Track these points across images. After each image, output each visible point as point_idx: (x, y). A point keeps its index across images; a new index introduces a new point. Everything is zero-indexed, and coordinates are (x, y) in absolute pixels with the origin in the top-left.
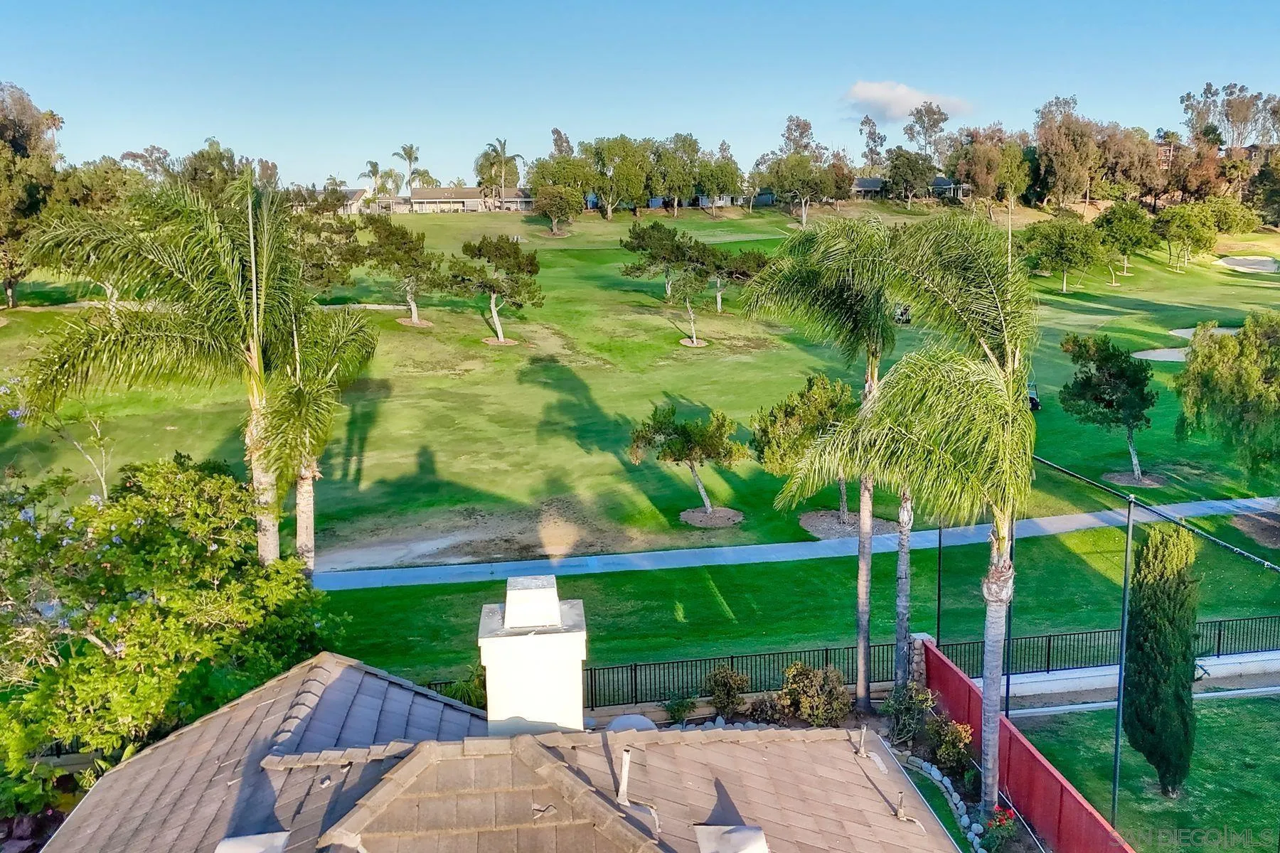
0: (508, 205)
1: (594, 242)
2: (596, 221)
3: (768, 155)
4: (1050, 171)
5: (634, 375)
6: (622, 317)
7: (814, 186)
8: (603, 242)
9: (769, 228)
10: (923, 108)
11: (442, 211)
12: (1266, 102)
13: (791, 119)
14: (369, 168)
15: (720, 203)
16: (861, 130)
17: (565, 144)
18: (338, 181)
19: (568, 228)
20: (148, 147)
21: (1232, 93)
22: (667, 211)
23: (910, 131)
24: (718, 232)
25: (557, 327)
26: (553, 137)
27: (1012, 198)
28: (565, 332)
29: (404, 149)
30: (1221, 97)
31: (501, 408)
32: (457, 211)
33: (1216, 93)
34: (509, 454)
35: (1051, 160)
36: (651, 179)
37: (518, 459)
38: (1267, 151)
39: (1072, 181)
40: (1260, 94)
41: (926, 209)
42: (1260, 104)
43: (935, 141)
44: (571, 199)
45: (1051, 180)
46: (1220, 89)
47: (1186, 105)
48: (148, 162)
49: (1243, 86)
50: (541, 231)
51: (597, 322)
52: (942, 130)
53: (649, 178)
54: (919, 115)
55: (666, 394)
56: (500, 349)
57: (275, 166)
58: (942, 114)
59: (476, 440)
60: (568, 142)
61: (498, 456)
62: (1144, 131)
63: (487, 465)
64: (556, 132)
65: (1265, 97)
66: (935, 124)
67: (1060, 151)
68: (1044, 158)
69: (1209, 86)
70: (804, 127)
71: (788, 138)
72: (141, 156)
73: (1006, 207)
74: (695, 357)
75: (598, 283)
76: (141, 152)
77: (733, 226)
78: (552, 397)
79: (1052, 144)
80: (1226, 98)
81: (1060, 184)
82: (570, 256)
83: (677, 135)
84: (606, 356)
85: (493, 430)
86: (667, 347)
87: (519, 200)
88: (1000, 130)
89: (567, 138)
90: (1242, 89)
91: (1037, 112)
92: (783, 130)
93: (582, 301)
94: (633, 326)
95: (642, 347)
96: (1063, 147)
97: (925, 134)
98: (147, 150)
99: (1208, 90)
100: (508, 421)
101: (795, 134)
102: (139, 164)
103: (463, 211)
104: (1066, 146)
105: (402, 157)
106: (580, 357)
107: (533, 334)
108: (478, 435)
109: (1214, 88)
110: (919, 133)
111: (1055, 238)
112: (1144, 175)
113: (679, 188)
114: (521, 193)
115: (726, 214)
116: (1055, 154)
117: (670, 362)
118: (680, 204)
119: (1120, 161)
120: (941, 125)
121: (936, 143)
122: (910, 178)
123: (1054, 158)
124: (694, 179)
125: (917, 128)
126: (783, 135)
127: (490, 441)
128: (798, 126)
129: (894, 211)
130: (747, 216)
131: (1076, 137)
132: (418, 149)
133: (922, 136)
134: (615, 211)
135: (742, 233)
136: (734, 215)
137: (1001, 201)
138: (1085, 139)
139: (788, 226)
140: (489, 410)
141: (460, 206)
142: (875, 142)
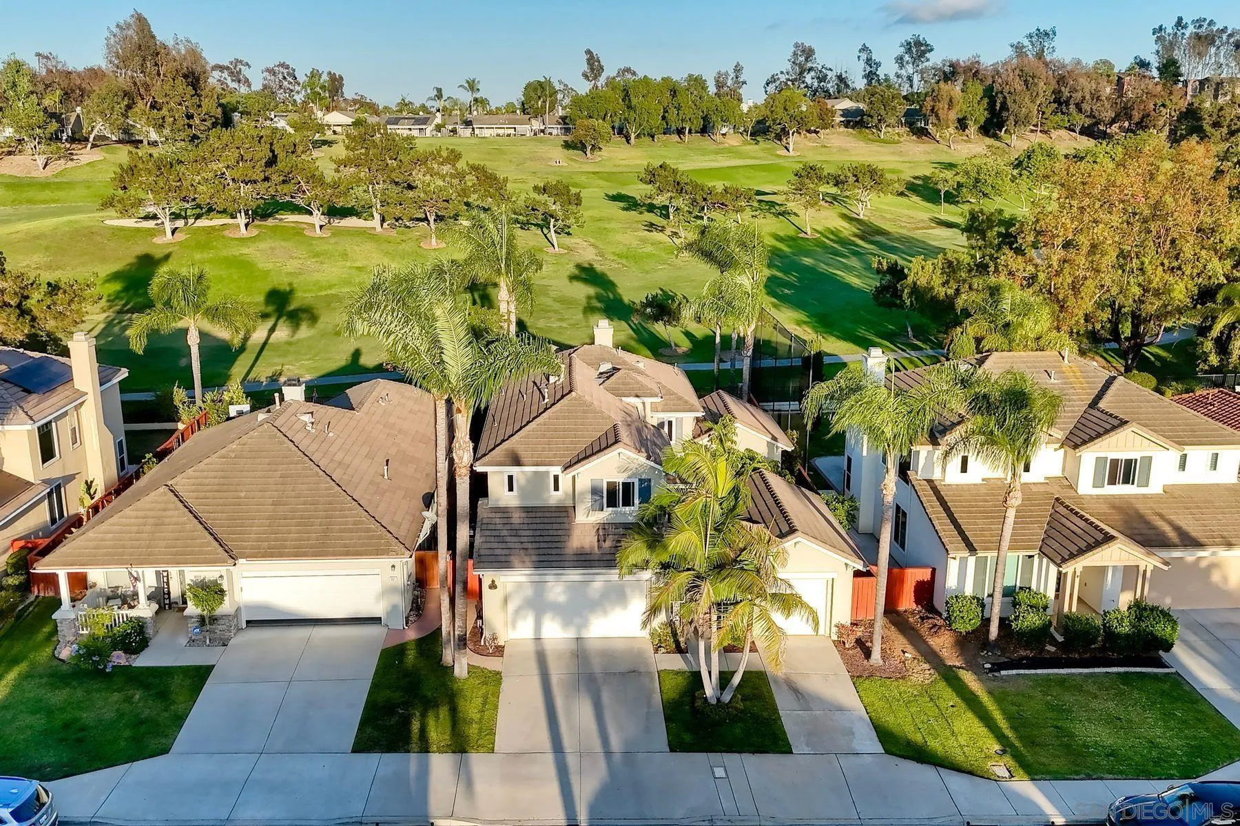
0: (550, 130)
1: (619, 166)
2: (622, 146)
3: (777, 75)
4: (1004, 106)
5: (641, 275)
6: (636, 234)
7: (799, 120)
8: (626, 166)
9: (761, 154)
10: (912, 41)
11: (498, 135)
12: (1230, 36)
13: (796, 45)
14: (435, 93)
15: (724, 130)
16: (859, 57)
17: (596, 64)
18: (406, 101)
19: (599, 153)
20: (233, 60)
21: (1200, 26)
22: (680, 137)
23: (900, 60)
24: (719, 157)
25: (592, 241)
26: (586, 57)
27: (972, 129)
28: (597, 244)
29: (468, 82)
30: (1191, 30)
31: (560, 294)
32: (509, 135)
33: (1185, 27)
34: (566, 319)
35: (1005, 98)
36: (667, 112)
37: (573, 322)
38: (1218, 84)
39: (1022, 116)
40: (1226, 28)
41: (896, 138)
42: (1225, 37)
43: (921, 70)
44: (602, 130)
45: (1005, 114)
46: (1189, 22)
47: (1157, 37)
48: (232, 73)
49: (1212, 20)
50: (576, 155)
51: (619, 237)
52: (928, 60)
53: (666, 111)
54: (908, 47)
55: (661, 290)
56: (556, 255)
57: (341, 78)
58: (927, 45)
59: (549, 311)
60: (599, 62)
61: (561, 320)
62: (1110, 63)
63: (556, 325)
64: (589, 52)
65: (1229, 32)
66: (922, 54)
67: (1012, 90)
68: (999, 95)
69: (1180, 19)
70: (809, 53)
71: (793, 62)
72: (228, 68)
73: (967, 136)
74: (684, 263)
75: (622, 205)
76: (226, 64)
77: (731, 151)
78: (591, 290)
79: (1007, 84)
80: (1194, 31)
81: (1012, 118)
82: (600, 178)
83: (690, 76)
84: (624, 261)
85: (557, 306)
86: (666, 256)
87: (559, 127)
88: (978, 62)
89: (598, 58)
90: (1211, 23)
91: (1012, 46)
92: (789, 55)
93: (609, 220)
94: (644, 241)
95: (649, 256)
96: (1015, 87)
97: (913, 64)
98: (231, 63)
99: (1179, 23)
100: (566, 302)
101: (800, 58)
102: (225, 74)
103: (515, 135)
104: (1018, 85)
105: (466, 88)
106: (607, 262)
107: (576, 246)
108: (548, 308)
109: (1184, 22)
110: (908, 62)
111: (973, 174)
112: (1094, 108)
113: (690, 119)
114: (560, 121)
115: (729, 141)
116: (1009, 93)
117: (666, 266)
118: (690, 132)
119: (1073, 95)
120: (927, 55)
121: (922, 72)
122: (882, 112)
123: (1007, 96)
124: (703, 112)
125: (907, 58)
126: (789, 60)
127: (556, 312)
128: (803, 51)
129: (869, 140)
130: (745, 143)
131: (1028, 78)
132: (479, 82)
133: (911, 65)
134: (638, 136)
135: (739, 158)
136: (734, 140)
137: (964, 131)
138: (1036, 80)
139: (778, 152)
140: (553, 294)
141: (512, 131)
142: (871, 67)
